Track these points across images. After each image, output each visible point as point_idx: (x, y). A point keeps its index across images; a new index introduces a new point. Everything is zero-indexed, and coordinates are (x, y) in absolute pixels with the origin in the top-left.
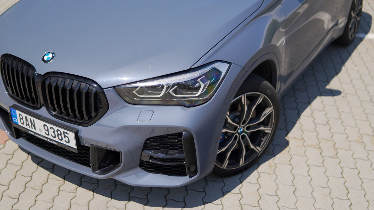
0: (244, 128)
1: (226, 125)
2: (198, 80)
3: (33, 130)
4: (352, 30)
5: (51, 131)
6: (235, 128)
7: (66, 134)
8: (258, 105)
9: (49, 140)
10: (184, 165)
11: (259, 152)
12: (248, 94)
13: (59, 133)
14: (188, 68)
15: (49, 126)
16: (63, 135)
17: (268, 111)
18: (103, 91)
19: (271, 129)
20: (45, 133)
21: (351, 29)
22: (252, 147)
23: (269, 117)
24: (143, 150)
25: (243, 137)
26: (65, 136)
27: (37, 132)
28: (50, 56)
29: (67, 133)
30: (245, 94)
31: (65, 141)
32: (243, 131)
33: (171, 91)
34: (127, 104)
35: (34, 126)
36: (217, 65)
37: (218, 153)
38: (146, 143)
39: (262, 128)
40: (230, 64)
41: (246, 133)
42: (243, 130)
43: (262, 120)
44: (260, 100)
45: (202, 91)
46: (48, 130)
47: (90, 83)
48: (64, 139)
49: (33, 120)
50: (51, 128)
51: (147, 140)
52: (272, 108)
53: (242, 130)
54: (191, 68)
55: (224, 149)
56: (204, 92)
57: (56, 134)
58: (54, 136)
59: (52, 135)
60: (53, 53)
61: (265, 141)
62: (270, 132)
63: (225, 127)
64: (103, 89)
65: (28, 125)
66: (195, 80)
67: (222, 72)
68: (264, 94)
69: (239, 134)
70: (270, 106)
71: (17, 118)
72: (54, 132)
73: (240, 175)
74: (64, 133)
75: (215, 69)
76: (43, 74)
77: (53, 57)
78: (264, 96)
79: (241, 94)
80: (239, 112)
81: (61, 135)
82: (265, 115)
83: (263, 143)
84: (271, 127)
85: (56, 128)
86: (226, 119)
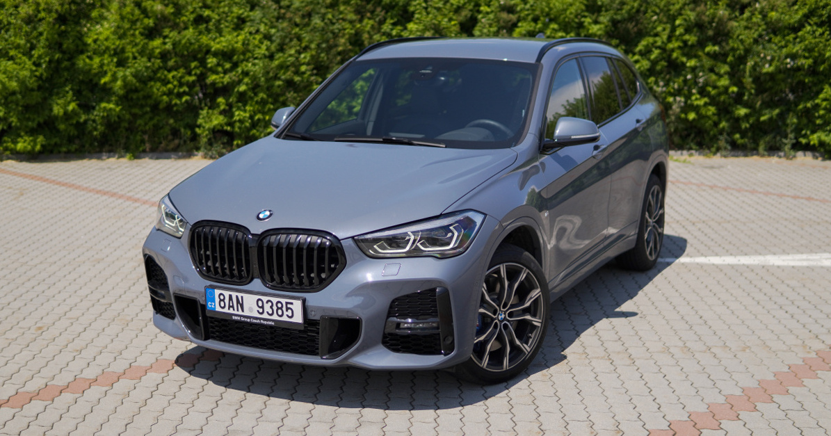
0: (505, 314)
1: (483, 302)
2: (451, 228)
3: (240, 313)
4: (651, 244)
5: (267, 307)
6: (495, 312)
7: (289, 306)
8: (522, 283)
9: (262, 321)
10: (439, 334)
11: (527, 353)
12: (507, 264)
13: (279, 305)
14: (439, 214)
15: (265, 299)
16: (284, 309)
17: (536, 293)
18: (341, 243)
19: (540, 321)
20: (258, 311)
21: (648, 243)
22: (518, 342)
23: (536, 302)
24: (388, 317)
25: (506, 326)
26: (287, 309)
27: (246, 313)
28: (268, 213)
29: (292, 304)
30: (505, 265)
31: (287, 315)
32: (505, 319)
33: (418, 244)
34: (368, 259)
35: (242, 306)
36: (470, 214)
37: (475, 342)
38: (391, 307)
39: (528, 317)
40: (485, 215)
41: (508, 321)
42: (505, 317)
43: (527, 304)
44: (523, 276)
45: (455, 244)
46: (262, 307)
47: (323, 235)
48: (285, 313)
49: (242, 297)
50: (268, 302)
51: (393, 302)
52: (539, 290)
53: (503, 316)
54: (441, 214)
55: (482, 338)
56: (456, 245)
57: (275, 308)
58: (270, 312)
59: (268, 312)
60: (270, 211)
61: (534, 337)
62: (539, 325)
63: (481, 306)
64: (339, 240)
65: (233, 307)
66: (446, 229)
67: (476, 223)
68: (527, 267)
69: (501, 321)
70: (537, 288)
71: (214, 302)
72: (271, 307)
73: (505, 384)
74: (287, 303)
75: (468, 219)
76: (259, 233)
77: (271, 215)
78: (528, 270)
79: (500, 264)
80: (496, 294)
81: (281, 308)
82: (531, 298)
83: (531, 340)
84: (540, 319)
85: (275, 300)
86: (483, 295)
